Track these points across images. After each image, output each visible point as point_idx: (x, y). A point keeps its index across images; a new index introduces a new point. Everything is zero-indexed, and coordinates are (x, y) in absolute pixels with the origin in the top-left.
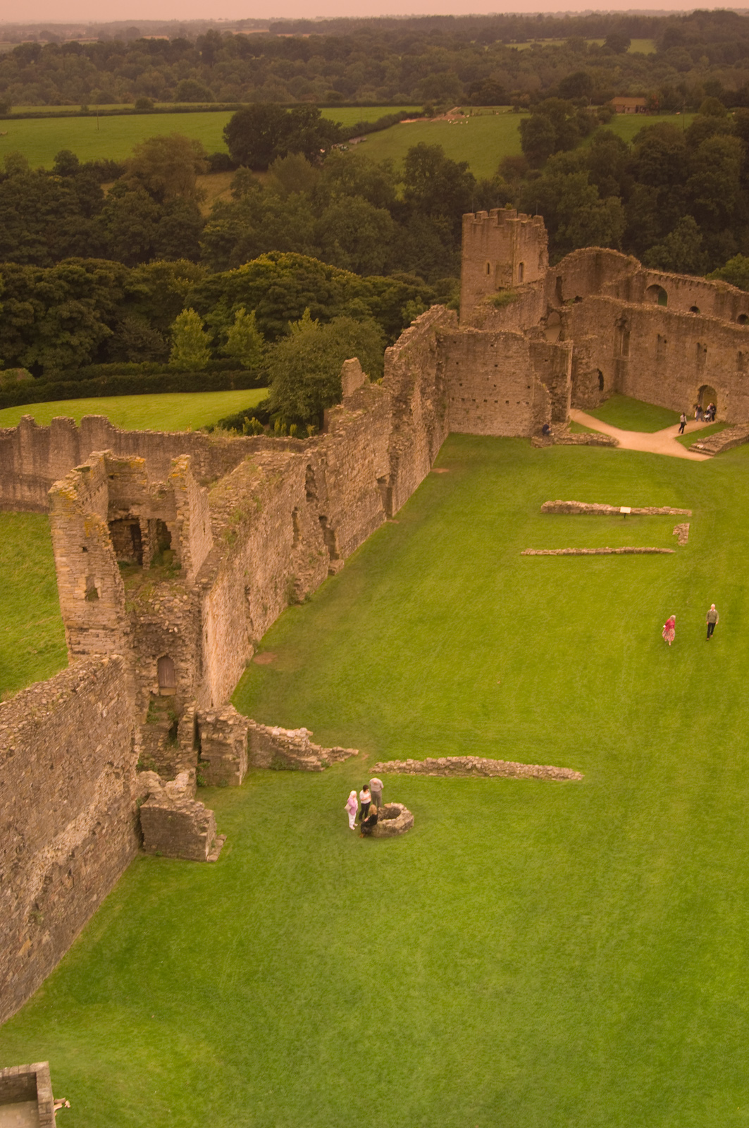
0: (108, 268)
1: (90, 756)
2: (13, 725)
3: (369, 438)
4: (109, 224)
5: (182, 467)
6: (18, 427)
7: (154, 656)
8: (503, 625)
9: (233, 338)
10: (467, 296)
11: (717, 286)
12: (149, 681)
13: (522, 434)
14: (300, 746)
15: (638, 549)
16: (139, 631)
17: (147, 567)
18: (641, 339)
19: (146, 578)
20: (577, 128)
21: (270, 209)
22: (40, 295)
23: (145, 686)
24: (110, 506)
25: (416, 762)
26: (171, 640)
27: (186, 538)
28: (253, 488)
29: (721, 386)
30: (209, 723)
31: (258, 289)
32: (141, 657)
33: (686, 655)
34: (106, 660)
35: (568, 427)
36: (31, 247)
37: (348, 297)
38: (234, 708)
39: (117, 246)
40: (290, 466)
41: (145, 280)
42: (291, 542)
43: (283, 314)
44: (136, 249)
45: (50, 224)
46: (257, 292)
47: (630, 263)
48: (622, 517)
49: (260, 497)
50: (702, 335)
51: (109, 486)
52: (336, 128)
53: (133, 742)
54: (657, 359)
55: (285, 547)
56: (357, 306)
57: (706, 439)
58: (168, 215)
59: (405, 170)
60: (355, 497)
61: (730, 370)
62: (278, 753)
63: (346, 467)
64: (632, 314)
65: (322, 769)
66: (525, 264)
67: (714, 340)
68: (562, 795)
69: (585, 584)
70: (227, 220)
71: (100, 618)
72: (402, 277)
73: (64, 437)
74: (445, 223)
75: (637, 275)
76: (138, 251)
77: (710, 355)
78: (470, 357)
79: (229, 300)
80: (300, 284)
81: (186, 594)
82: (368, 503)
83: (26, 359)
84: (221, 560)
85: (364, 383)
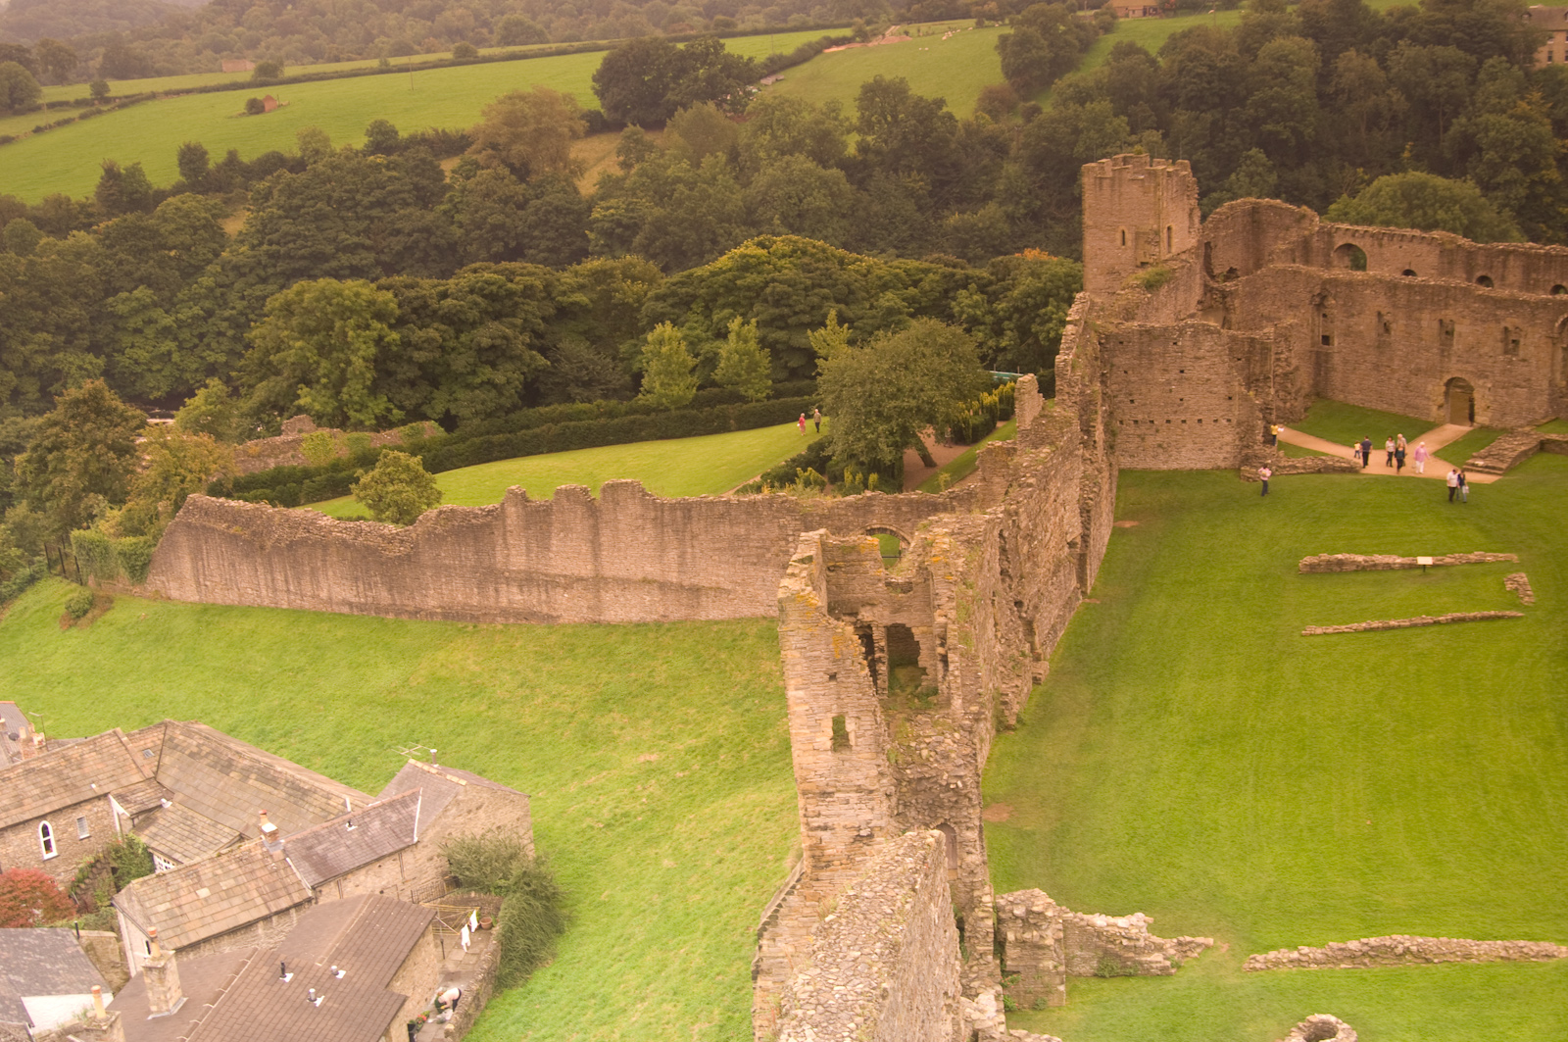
0: (529, 273)
3: (1059, 485)
4: (456, 216)
5: (945, 546)
6: (502, 504)
7: (927, 825)
8: (1330, 738)
10: (1095, 279)
11: (1442, 239)
13: (1223, 465)
14: (1138, 940)
15: (1472, 614)
17: (884, 695)
18: (1352, 321)
19: (891, 712)
20: (1076, 42)
21: (678, 180)
22: (447, 318)
24: (831, 610)
25: (1314, 949)
26: (954, 799)
29: (1479, 378)
30: (1017, 917)
31: (749, 288)
34: (931, 840)
35: (1279, 449)
36: (353, 254)
37: (873, 292)
38: (1044, 893)
40: (985, 534)
41: (581, 287)
43: (789, 321)
44: (498, 247)
45: (376, 221)
46: (747, 294)
47: (1304, 216)
48: (1419, 572)
50: (1446, 308)
51: (828, 582)
52: (747, 64)
54: (1378, 347)
55: (988, 650)
56: (892, 303)
57: (1482, 451)
58: (537, 198)
59: (858, 114)
60: (1049, 570)
61: (1491, 354)
62: (1106, 952)
63: (1039, 529)
64: (1337, 286)
65: (1173, 971)
66: (1174, 228)
67: (1465, 313)
68: (1560, 982)
69: (1418, 671)
70: (622, 199)
71: (853, 775)
72: (939, 258)
73: (575, 512)
74: (918, 182)
75: (1318, 232)
76: (501, 249)
77: (1460, 334)
78: (1145, 361)
79: (707, 307)
80: (809, 278)
81: (955, 731)
82: (1063, 579)
83: (433, 408)
84: (979, 677)
85: (1043, 408)
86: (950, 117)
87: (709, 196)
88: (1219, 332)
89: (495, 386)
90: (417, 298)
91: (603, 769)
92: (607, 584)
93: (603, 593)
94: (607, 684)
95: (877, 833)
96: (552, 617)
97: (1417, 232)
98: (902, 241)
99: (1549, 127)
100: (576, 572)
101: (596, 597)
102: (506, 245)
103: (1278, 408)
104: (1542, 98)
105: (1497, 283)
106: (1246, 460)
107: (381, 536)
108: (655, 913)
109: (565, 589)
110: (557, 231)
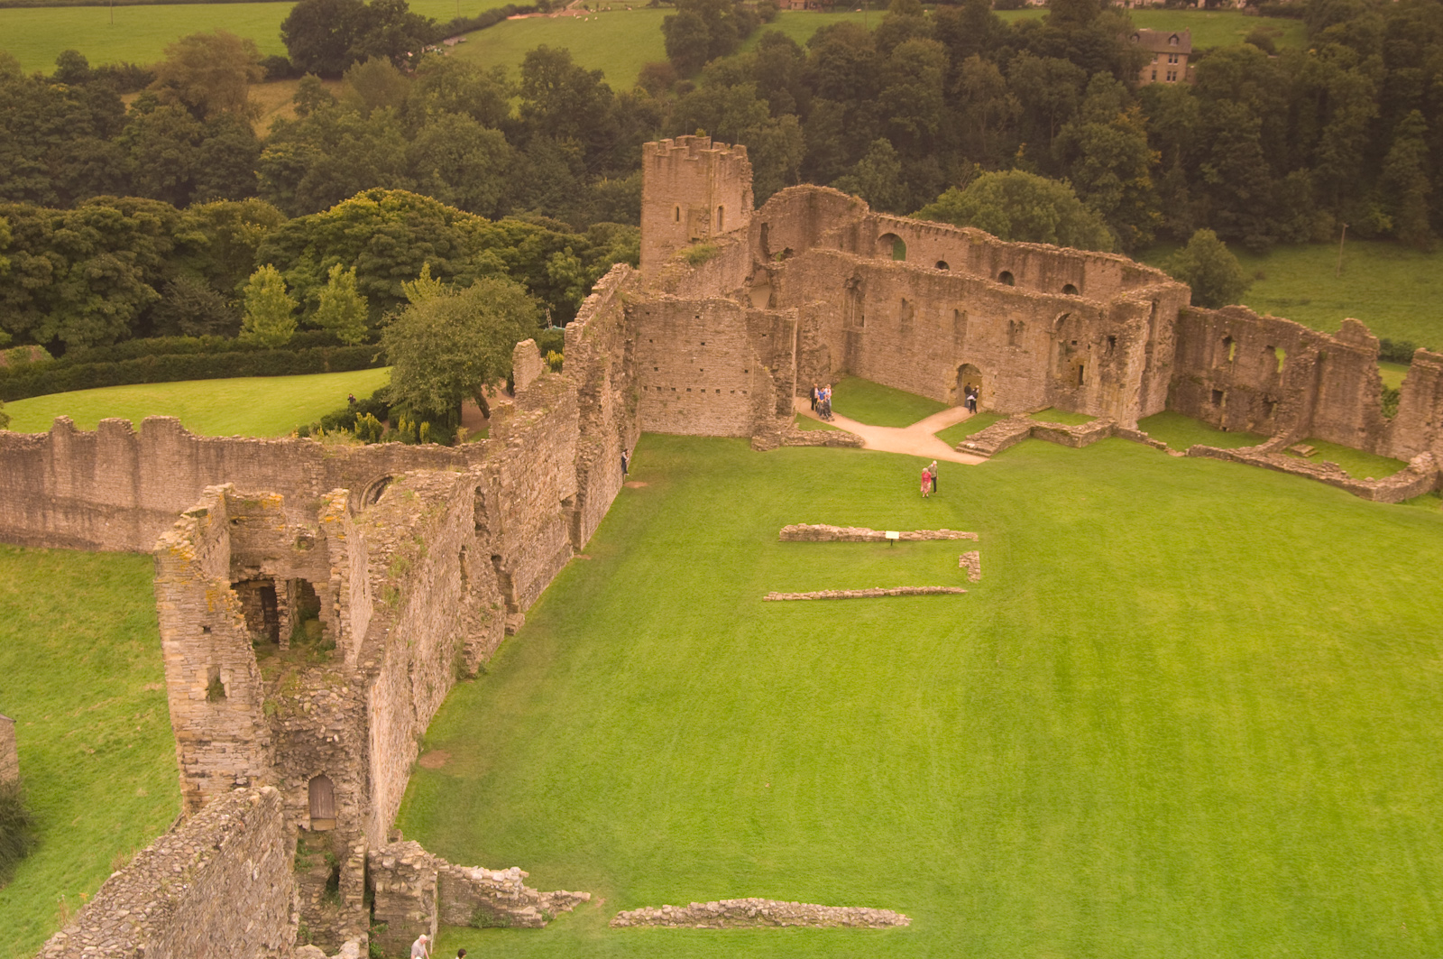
0: (151, 209)
1: (239, 939)
2: (137, 909)
3: (551, 446)
5: (339, 507)
6: (51, 433)
7: (304, 776)
8: (758, 701)
9: (327, 303)
10: (649, 252)
11: (972, 235)
12: (295, 812)
13: (738, 433)
14: (512, 893)
15: (920, 589)
16: (283, 741)
17: (285, 647)
18: (880, 305)
19: (286, 664)
20: (735, 28)
21: (347, 129)
22: (61, 247)
23: (291, 819)
24: (233, 562)
25: (676, 908)
26: (330, 752)
27: (346, 606)
28: (413, 525)
29: (987, 365)
30: (386, 869)
31: (356, 237)
32: (286, 778)
33: (1012, 736)
34: (255, 797)
35: (794, 422)
36: (28, 177)
37: (476, 248)
38: (418, 845)
39: (144, 176)
40: (455, 490)
41: (202, 226)
42: (459, 595)
43: (391, 271)
44: (170, 181)
45: (53, 147)
46: (355, 242)
47: (855, 205)
48: (888, 545)
49: (423, 536)
50: (962, 299)
51: (231, 534)
52: (428, 25)
53: (291, 909)
54: (902, 331)
55: (451, 602)
56: (489, 260)
57: (977, 435)
58: (212, 137)
59: (522, 80)
60: (535, 527)
61: (998, 344)
62: (480, 903)
63: (524, 487)
64: (868, 272)
65: (544, 924)
66: (726, 208)
67: (977, 305)
68: (888, 949)
69: (857, 640)
70: (292, 144)
71: (228, 725)
72: (544, 221)
73: (117, 445)
74: (574, 148)
75: (866, 221)
76: (174, 183)
77: (972, 325)
78: (669, 332)
79: (318, 253)
80: (413, 232)
81: (345, 685)
82: (551, 534)
83: (41, 333)
84: (387, 633)
85: (543, 373)
86: (607, 88)
87: (374, 146)
88: (738, 309)
89: (105, 316)
90: (31, 226)
91: (110, 695)
92: (145, 515)
93: (141, 523)
94: (133, 612)
95: (253, 782)
96: (94, 544)
97: (951, 227)
99: (1145, 139)
100: (117, 503)
101: (135, 527)
102: (179, 179)
104: (1141, 113)
105: (1017, 280)
106: (759, 431)
108: (111, 842)
109: (107, 518)
110: (228, 169)
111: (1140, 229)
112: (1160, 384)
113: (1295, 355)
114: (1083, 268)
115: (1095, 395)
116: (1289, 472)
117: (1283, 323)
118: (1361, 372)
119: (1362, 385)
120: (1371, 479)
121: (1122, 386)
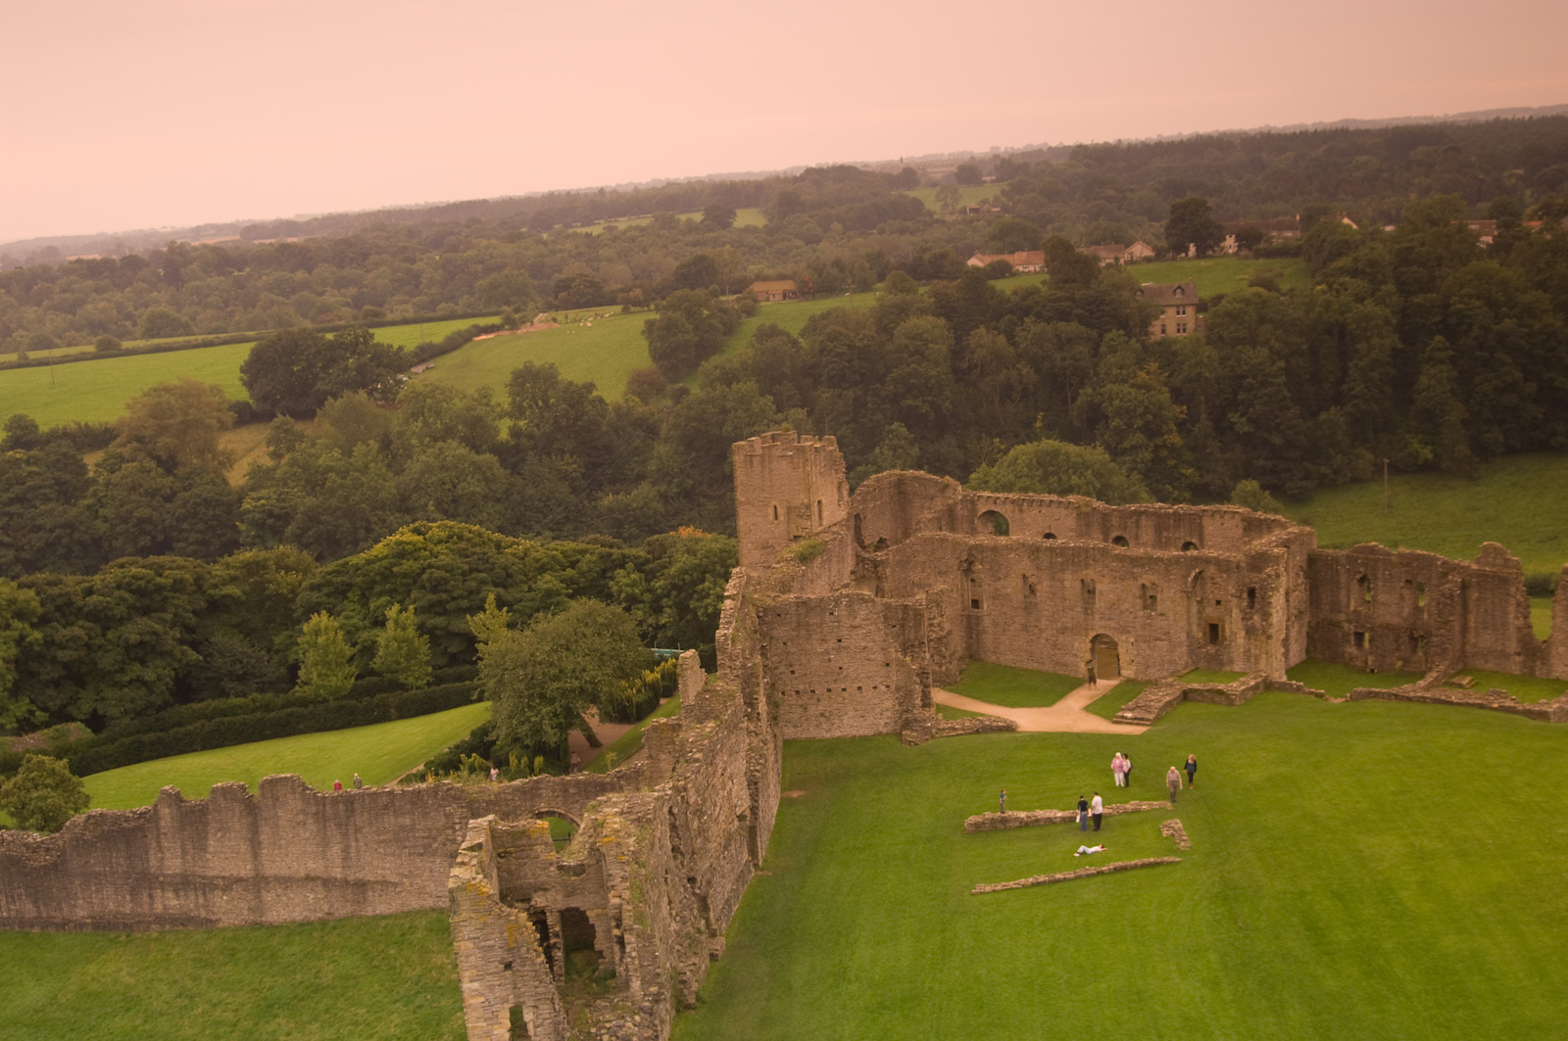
0: (178, 566)
3: (726, 758)
4: (101, 510)
5: (616, 826)
6: (155, 805)
10: (748, 555)
11: (1077, 503)
13: (884, 730)
15: (1133, 862)
17: (561, 982)
18: (999, 584)
20: (721, 326)
21: (330, 469)
22: (93, 615)
28: (632, 849)
29: (1122, 633)
31: (405, 575)
33: (1286, 995)
35: (937, 713)
37: (531, 574)
40: (654, 811)
41: (233, 580)
42: (668, 921)
43: (448, 607)
46: (405, 580)
47: (947, 486)
50: (1086, 568)
51: (498, 869)
52: (397, 353)
54: (1026, 608)
55: (664, 929)
56: (551, 585)
57: (1130, 703)
58: (185, 490)
59: (510, 400)
60: (720, 844)
61: (1132, 610)
63: (708, 804)
66: (824, 501)
67: (1104, 572)
69: (1086, 921)
70: (273, 490)
72: (596, 539)
73: (233, 811)
74: (572, 465)
75: (961, 500)
76: (149, 544)
77: (1101, 593)
78: (803, 632)
79: (363, 595)
80: (466, 563)
81: (635, 1014)
82: (734, 852)
83: (79, 709)
84: (656, 957)
85: (706, 683)
86: (601, 400)
87: (363, 484)
88: (873, 601)
89: (144, 683)
90: (60, 595)
92: (268, 883)
93: (264, 892)
94: (271, 988)
96: (211, 921)
97: (1054, 497)
98: (558, 523)
99: (1168, 395)
100: (235, 873)
101: (256, 898)
102: (154, 538)
103: (934, 672)
104: (1159, 368)
105: (1131, 543)
106: (907, 725)
107: (27, 846)
109: (224, 891)
110: (206, 523)
111: (1174, 488)
112: (1299, 632)
113: (1437, 586)
114: (1200, 523)
115: (1242, 650)
116: (1459, 704)
117: (1419, 555)
118: (1508, 595)
119: (1512, 608)
120: (1545, 701)
121: (1269, 637)
